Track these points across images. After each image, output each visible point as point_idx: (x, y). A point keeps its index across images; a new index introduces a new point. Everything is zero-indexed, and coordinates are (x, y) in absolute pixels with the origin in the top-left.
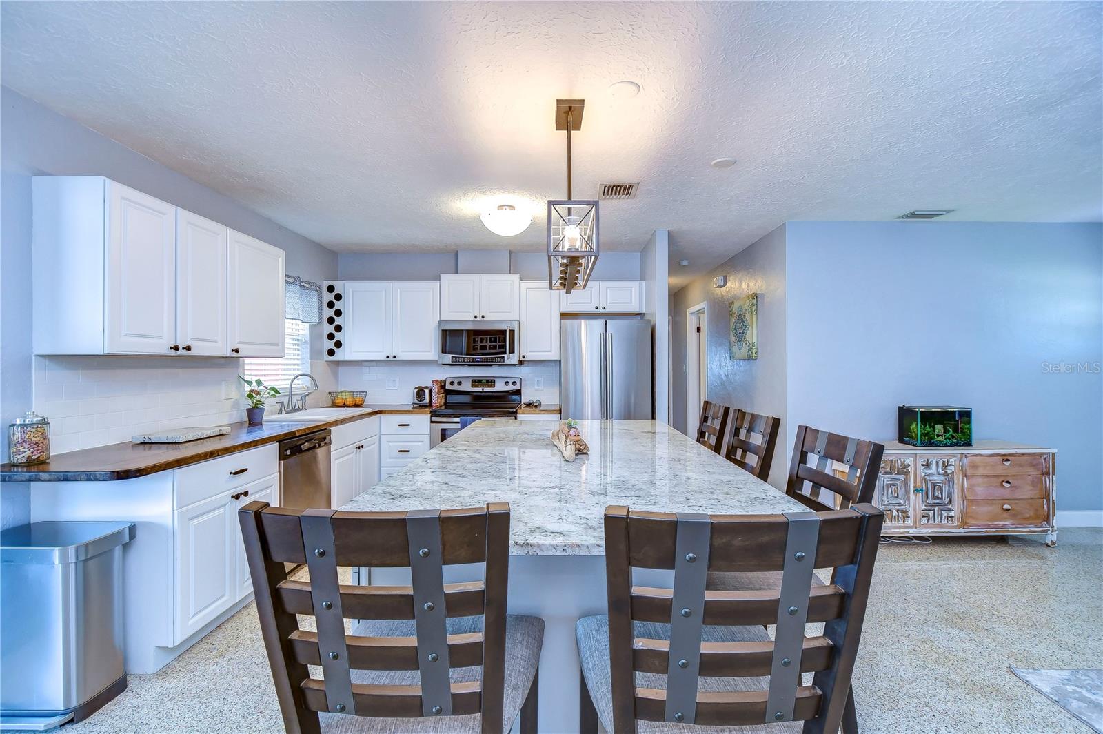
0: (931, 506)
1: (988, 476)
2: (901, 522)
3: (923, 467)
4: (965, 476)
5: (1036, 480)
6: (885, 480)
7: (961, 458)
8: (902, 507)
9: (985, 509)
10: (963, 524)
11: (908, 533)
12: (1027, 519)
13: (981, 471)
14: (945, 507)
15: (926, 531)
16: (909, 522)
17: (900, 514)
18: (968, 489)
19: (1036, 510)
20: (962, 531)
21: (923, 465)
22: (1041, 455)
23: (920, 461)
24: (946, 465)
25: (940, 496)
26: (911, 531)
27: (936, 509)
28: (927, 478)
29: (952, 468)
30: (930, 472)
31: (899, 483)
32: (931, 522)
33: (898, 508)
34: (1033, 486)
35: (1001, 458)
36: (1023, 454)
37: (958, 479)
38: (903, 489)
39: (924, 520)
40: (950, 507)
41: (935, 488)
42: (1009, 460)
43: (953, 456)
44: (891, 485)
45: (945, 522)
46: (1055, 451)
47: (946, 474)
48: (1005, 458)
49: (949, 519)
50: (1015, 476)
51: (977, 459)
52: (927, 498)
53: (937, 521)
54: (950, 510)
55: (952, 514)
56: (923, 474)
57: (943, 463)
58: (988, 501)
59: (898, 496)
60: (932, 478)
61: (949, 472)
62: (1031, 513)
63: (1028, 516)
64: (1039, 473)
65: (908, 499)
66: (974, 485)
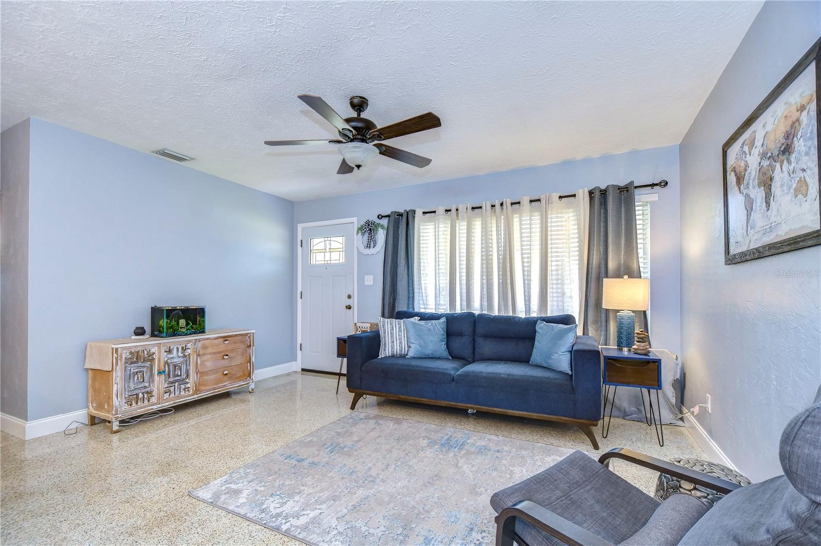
0: (172, 383)
1: (214, 353)
2: (146, 402)
3: (166, 353)
4: (199, 355)
5: (244, 351)
6: (132, 369)
7: (195, 342)
8: (147, 389)
9: (211, 377)
10: (197, 391)
11: (152, 409)
12: (239, 378)
13: (210, 350)
14: (183, 382)
15: (167, 404)
16: (154, 400)
17: (146, 395)
18: (200, 364)
19: (244, 371)
20: (196, 397)
21: (165, 352)
22: (247, 334)
23: (163, 349)
24: (184, 349)
25: (179, 374)
26: (154, 407)
27: (177, 384)
28: (169, 361)
29: (189, 351)
30: (172, 356)
31: (145, 370)
32: (172, 395)
33: (143, 391)
34: (242, 356)
35: (223, 340)
36: (236, 335)
37: (193, 359)
38: (148, 374)
39: (166, 396)
40: (187, 380)
41: (175, 368)
42: (227, 340)
43: (189, 341)
44: (137, 372)
45: (183, 393)
46: (254, 331)
47: (185, 356)
48: (225, 338)
49: (186, 390)
50: (232, 350)
51: (207, 342)
52: (169, 377)
53: (177, 393)
54: (187, 383)
55: (188, 385)
56: (166, 359)
57: (182, 348)
58: (213, 371)
59: (143, 381)
60: (173, 361)
61: (186, 354)
62: (241, 374)
63: (238, 376)
64: (246, 346)
65: (153, 382)
66: (205, 361)
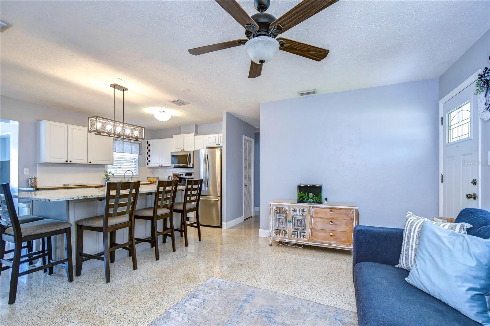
0: (296, 230)
1: (323, 218)
2: (283, 236)
3: (293, 212)
4: (312, 217)
5: (348, 222)
6: (277, 216)
8: (284, 229)
9: (321, 234)
10: (311, 240)
11: (286, 241)
12: (343, 241)
13: (320, 215)
14: (303, 231)
15: (293, 241)
16: (287, 236)
17: (283, 232)
18: (314, 223)
19: (348, 238)
20: (309, 243)
21: (293, 210)
22: (351, 209)
24: (303, 211)
25: (300, 225)
26: (287, 240)
27: (299, 231)
28: (295, 216)
29: (306, 213)
30: (296, 214)
31: (283, 218)
32: (296, 237)
33: (282, 229)
34: (347, 225)
36: (341, 209)
37: (308, 218)
38: (285, 220)
39: (293, 236)
40: (305, 231)
41: (298, 221)
42: (332, 211)
43: (306, 207)
44: (279, 218)
45: (302, 238)
46: (359, 208)
47: (303, 216)
48: (331, 209)
49: (304, 237)
50: (337, 219)
51: (318, 209)
52: (295, 226)
53: (299, 237)
54: (304, 232)
55: (306, 234)
56: (293, 215)
57: (302, 210)
58: (323, 230)
59: (282, 224)
60: (297, 217)
61: (304, 214)
62: (345, 239)
63: (343, 240)
64: (350, 219)
65: (287, 226)
66: (316, 222)
